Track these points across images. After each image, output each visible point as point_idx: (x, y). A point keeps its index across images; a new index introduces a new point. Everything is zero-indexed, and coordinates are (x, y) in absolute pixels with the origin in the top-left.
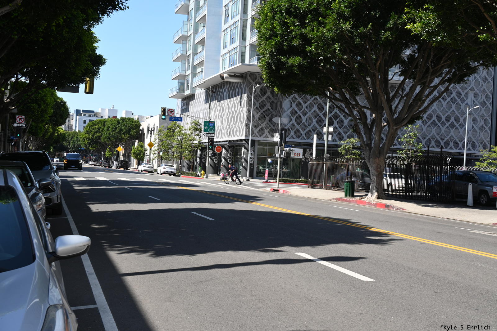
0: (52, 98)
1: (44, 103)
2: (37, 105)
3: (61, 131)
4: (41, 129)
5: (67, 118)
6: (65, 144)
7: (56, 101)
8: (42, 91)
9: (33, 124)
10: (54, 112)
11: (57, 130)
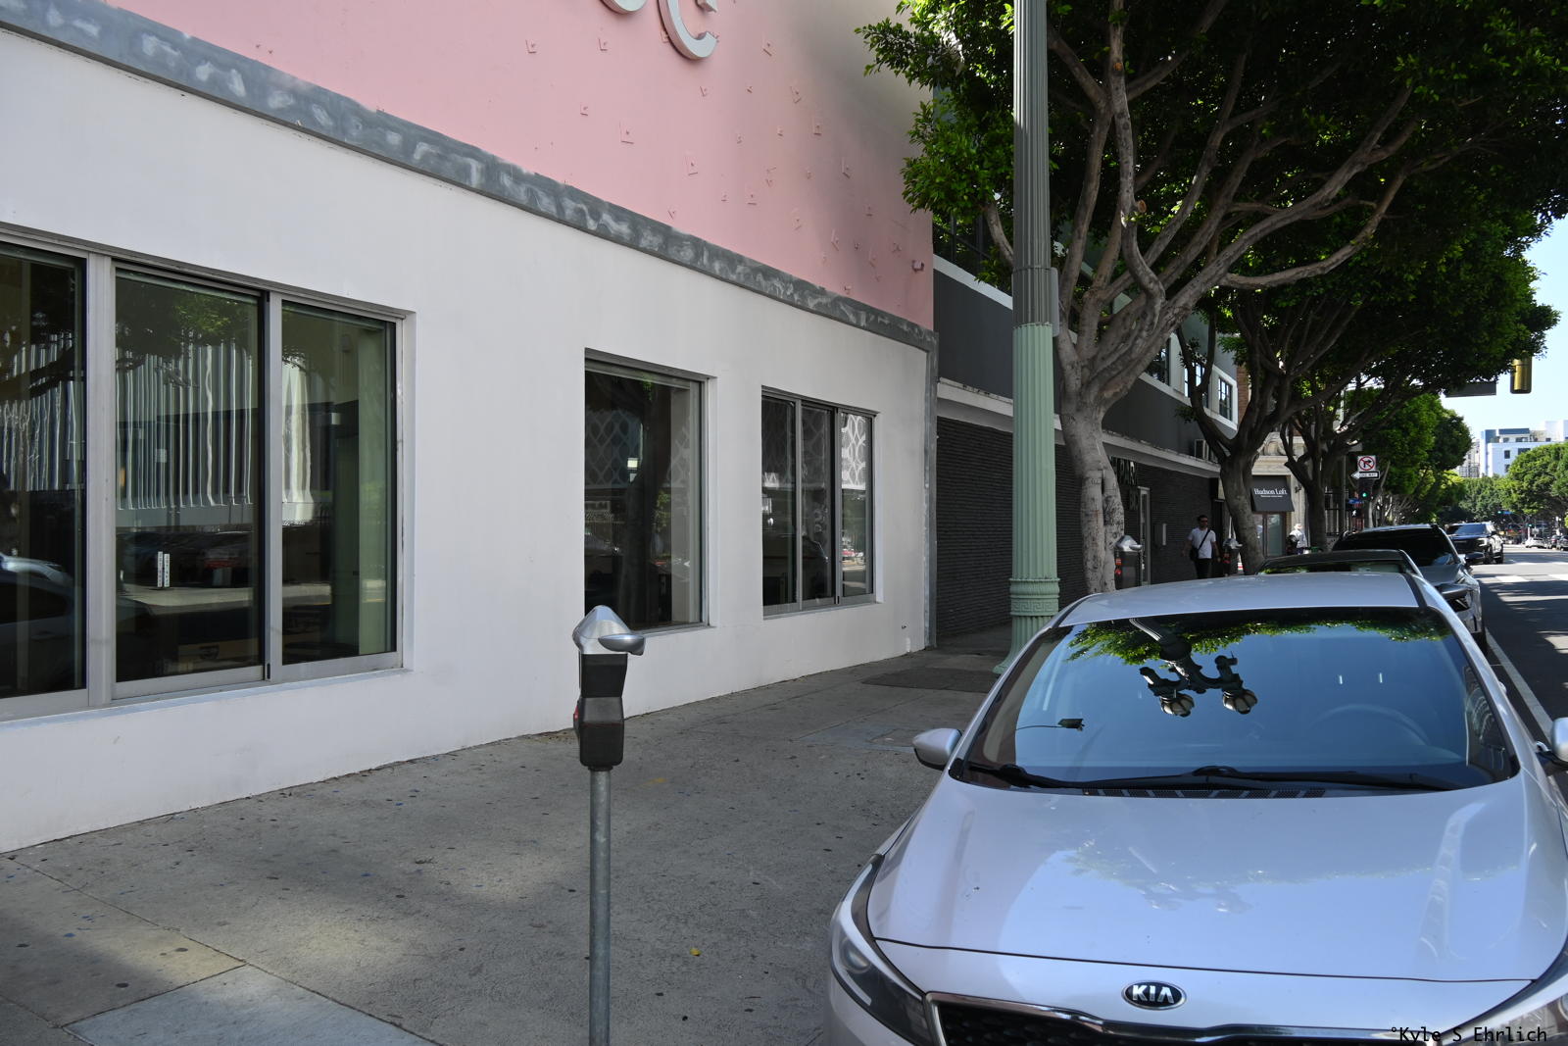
0: (1432, 413)
1: (1416, 426)
2: (1400, 431)
3: (1454, 479)
4: (1410, 479)
5: (1466, 451)
6: (1464, 505)
7: (1439, 418)
8: (1409, 403)
9: (1394, 470)
10: (1436, 442)
11: (1445, 477)
